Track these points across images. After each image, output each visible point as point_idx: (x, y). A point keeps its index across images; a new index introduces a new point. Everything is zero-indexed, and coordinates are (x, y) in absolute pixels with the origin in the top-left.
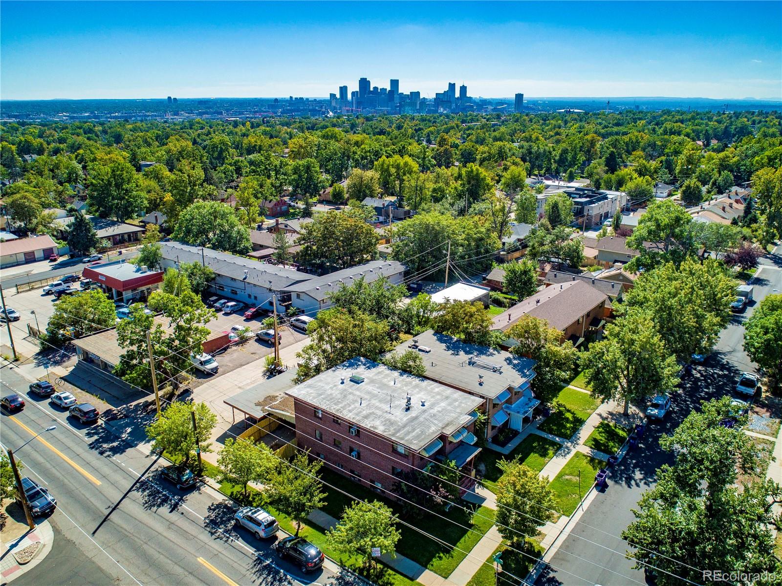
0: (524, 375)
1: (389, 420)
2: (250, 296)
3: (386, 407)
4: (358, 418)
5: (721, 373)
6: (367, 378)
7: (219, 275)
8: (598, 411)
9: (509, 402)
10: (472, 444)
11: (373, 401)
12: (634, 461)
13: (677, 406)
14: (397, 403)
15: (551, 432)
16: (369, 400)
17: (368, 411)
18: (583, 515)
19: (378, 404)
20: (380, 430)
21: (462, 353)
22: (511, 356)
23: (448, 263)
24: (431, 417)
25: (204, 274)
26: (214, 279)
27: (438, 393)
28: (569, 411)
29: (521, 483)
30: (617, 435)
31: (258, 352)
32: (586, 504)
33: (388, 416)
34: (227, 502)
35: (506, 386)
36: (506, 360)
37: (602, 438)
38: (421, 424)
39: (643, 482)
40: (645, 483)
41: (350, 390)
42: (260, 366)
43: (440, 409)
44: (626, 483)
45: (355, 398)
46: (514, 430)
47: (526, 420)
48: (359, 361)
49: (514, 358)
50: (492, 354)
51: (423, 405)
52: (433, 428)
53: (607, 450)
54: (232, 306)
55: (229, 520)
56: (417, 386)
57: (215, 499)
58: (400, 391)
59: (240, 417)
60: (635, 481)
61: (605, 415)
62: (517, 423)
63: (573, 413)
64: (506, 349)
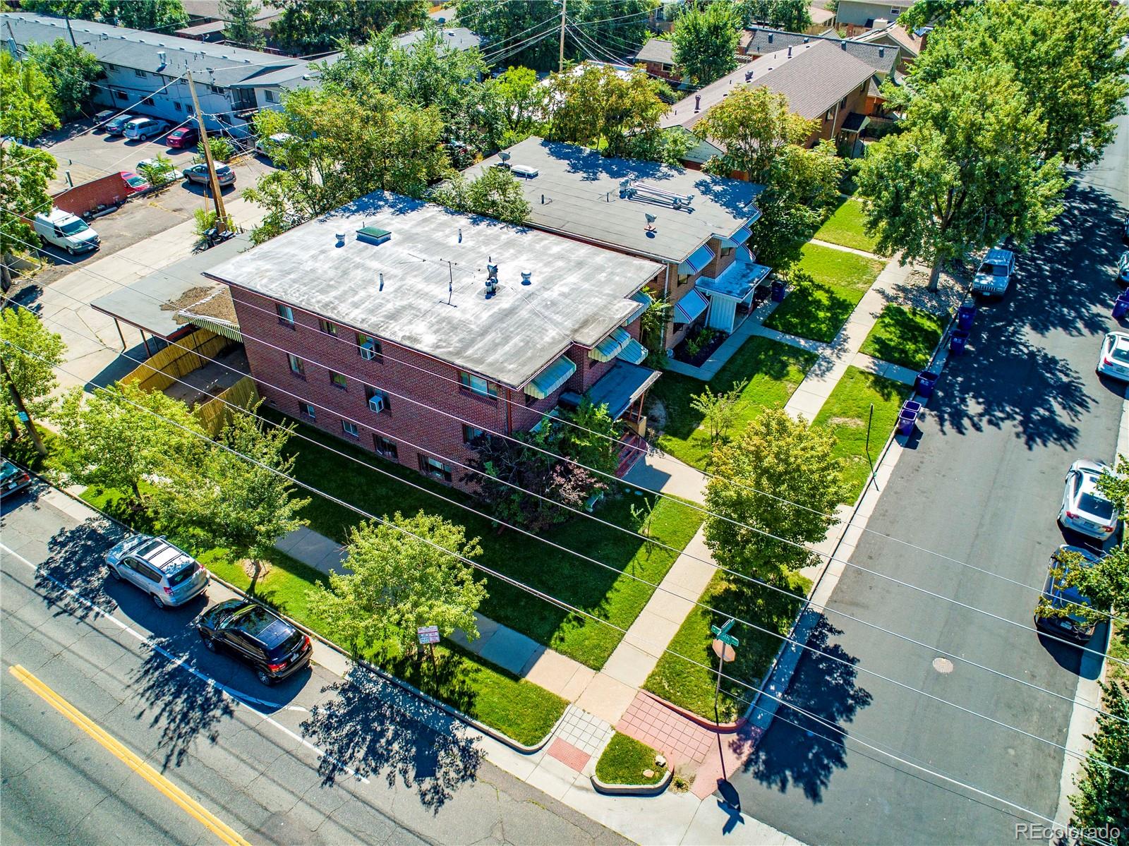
0: (739, 214)
1: (448, 320)
2: (178, 106)
3: (441, 292)
4: (374, 319)
5: (1083, 206)
6: (399, 232)
7: (112, 66)
8: (876, 285)
9: (709, 272)
10: (638, 362)
11: (410, 281)
12: (960, 379)
13: (1022, 269)
14: (466, 281)
15: (789, 329)
16: (402, 279)
17: (399, 304)
18: (881, 498)
19: (421, 286)
20: (427, 344)
21: (603, 176)
22: (708, 179)
23: (563, 25)
24: (546, 307)
25: (79, 63)
26: (101, 76)
27: (560, 257)
28: (820, 287)
29: (775, 449)
30: (920, 329)
31: (186, 206)
32: (883, 475)
33: (446, 311)
34: (95, 524)
35: (705, 236)
36: (697, 185)
37: (891, 336)
38: (522, 325)
39: (985, 419)
40: (990, 422)
41: (358, 260)
42: (188, 233)
43: (566, 290)
44: (952, 424)
45: (369, 275)
46: (715, 331)
47: (741, 309)
48: (381, 199)
49: (713, 181)
50: (666, 176)
51: (526, 283)
52: (552, 333)
53: (906, 362)
54: (142, 126)
55: (96, 566)
56: (510, 244)
57: (70, 519)
58: (472, 255)
59: (135, 339)
60: (971, 418)
61: (891, 293)
62: (724, 316)
63: (828, 291)
64: (696, 166)
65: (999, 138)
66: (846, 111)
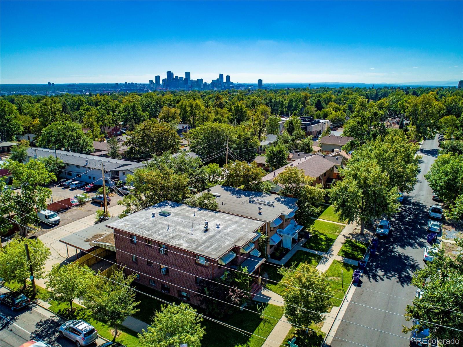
0: (290, 207)
1: (192, 239)
2: (90, 177)
3: (189, 231)
4: (166, 239)
5: (414, 207)
6: (173, 213)
7: (68, 164)
8: (342, 233)
9: (281, 227)
10: (258, 256)
11: (178, 227)
12: (374, 264)
13: (393, 227)
14: (197, 227)
15: (311, 248)
16: (175, 227)
17: (174, 234)
18: (349, 304)
19: (182, 229)
20: (184, 246)
21: (243, 196)
22: (279, 197)
23: (227, 151)
24: (225, 235)
25: (57, 163)
26: (64, 168)
27: (229, 220)
28: (322, 234)
29: (306, 277)
30: (359, 247)
31: (92, 210)
32: (349, 297)
33: (190, 236)
34: (54, 318)
35: (279, 214)
36: (276, 199)
37: (349, 250)
38: (217, 240)
39: (385, 277)
40: (387, 278)
41: (160, 221)
42: (93, 218)
43: (232, 230)
44: (373, 278)
45: (164, 226)
46: (285, 249)
47: (294, 241)
48: (167, 203)
49: (281, 198)
50: (265, 196)
51: (218, 228)
52: (228, 243)
53: (355, 258)
54: (76, 184)
55: (54, 333)
56: (212, 216)
57: (44, 317)
58: (199, 220)
59: (73, 252)
60: (380, 277)
61: (347, 236)
62: (288, 244)
63: (325, 235)
64: (275, 193)
65: (374, 181)
66: (326, 177)
